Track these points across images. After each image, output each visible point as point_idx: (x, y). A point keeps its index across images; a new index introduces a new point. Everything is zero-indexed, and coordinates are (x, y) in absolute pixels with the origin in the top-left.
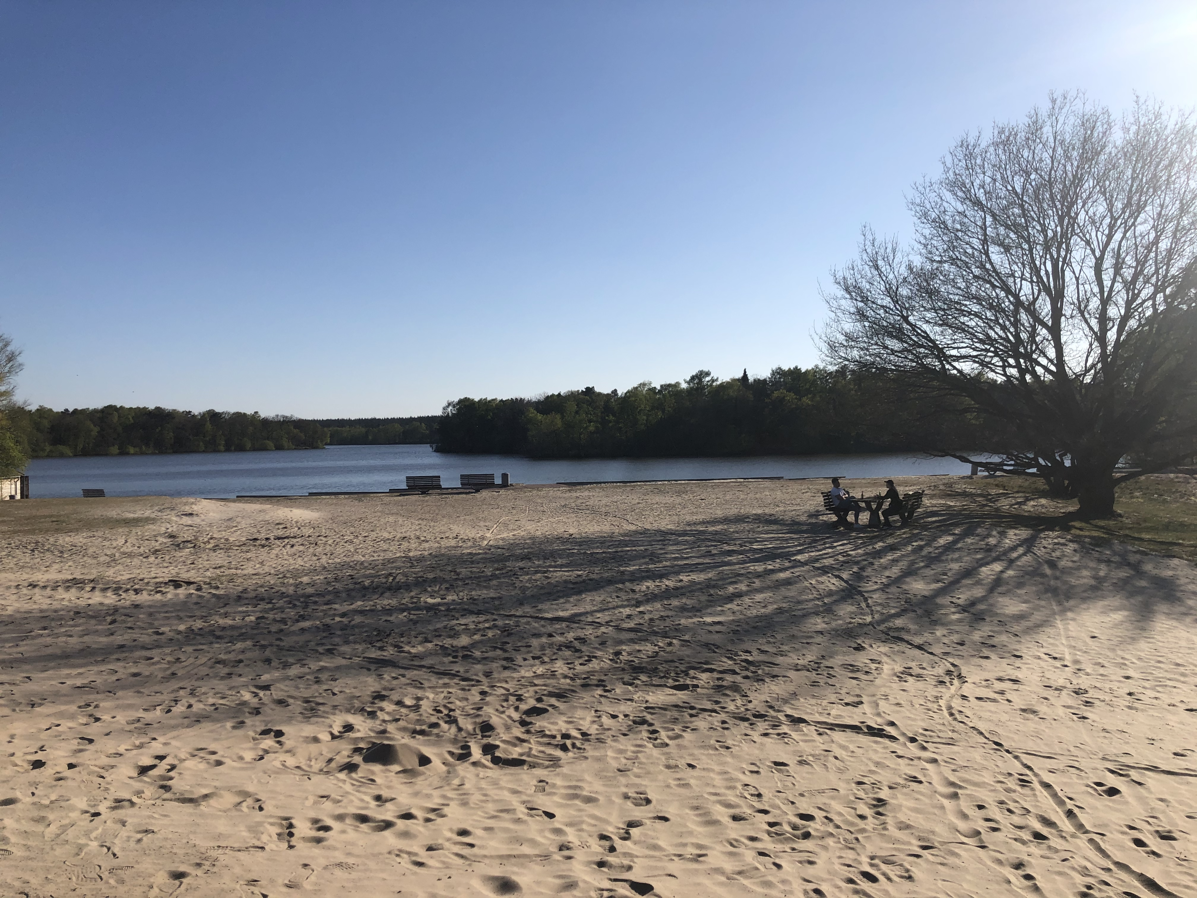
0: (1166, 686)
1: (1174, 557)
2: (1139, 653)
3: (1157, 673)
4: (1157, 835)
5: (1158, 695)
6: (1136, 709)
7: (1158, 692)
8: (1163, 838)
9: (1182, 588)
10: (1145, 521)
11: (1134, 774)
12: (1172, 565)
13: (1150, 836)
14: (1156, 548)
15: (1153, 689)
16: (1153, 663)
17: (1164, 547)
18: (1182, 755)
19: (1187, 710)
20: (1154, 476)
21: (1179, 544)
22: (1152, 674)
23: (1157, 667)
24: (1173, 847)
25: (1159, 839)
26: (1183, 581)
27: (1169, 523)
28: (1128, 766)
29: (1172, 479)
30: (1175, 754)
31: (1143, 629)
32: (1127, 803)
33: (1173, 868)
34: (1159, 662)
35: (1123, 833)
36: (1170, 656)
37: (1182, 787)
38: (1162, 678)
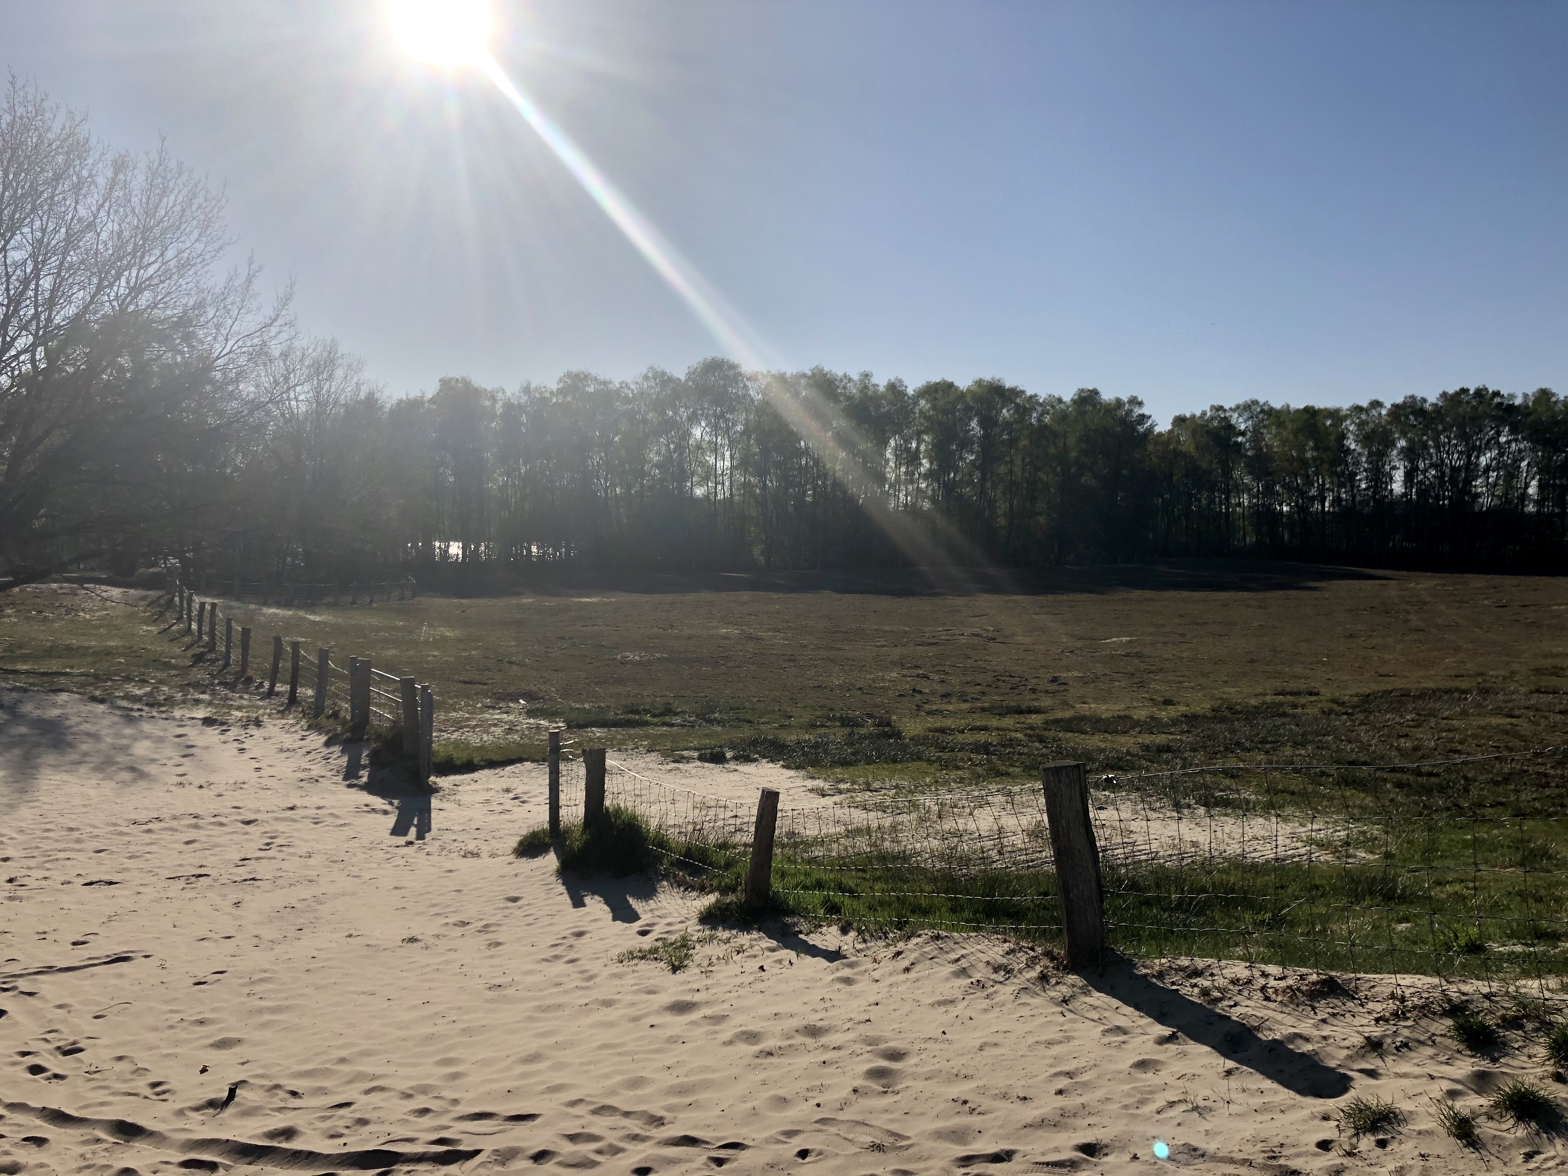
0: (57, 860)
1: (62, 690)
2: (20, 824)
3: (45, 846)
4: (57, 1053)
5: (47, 874)
6: (21, 899)
7: (48, 869)
8: (66, 1053)
9: (74, 730)
10: (21, 648)
11: (23, 985)
12: (60, 703)
13: (51, 1057)
14: (36, 681)
15: (40, 867)
16: (39, 833)
17: (45, 679)
18: (83, 943)
19: (85, 885)
20: (30, 588)
21: (66, 674)
22: (37, 848)
23: (44, 838)
24: (79, 1061)
25: (60, 1057)
26: (74, 720)
27: (52, 647)
28: (14, 976)
29: (55, 591)
30: (74, 944)
31: (24, 791)
32: (16, 1024)
33: (82, 1086)
34: (48, 830)
35: (14, 1064)
36: (61, 820)
37: (84, 982)
38: (52, 850)
